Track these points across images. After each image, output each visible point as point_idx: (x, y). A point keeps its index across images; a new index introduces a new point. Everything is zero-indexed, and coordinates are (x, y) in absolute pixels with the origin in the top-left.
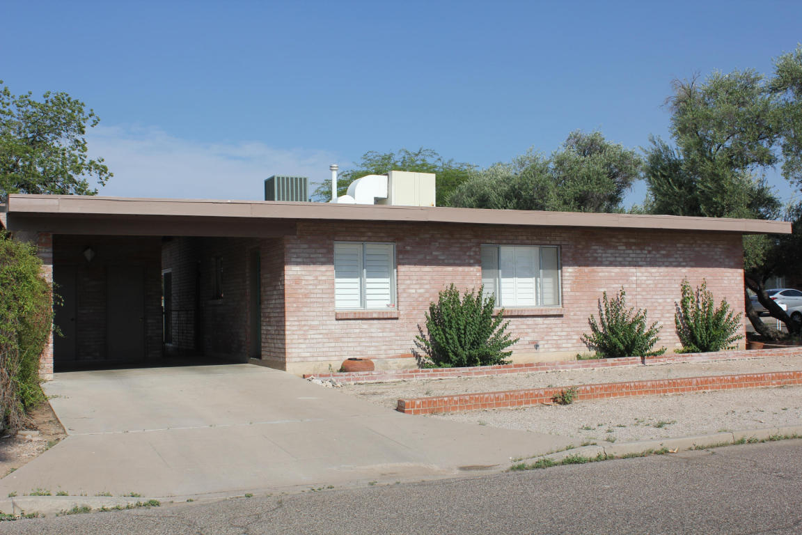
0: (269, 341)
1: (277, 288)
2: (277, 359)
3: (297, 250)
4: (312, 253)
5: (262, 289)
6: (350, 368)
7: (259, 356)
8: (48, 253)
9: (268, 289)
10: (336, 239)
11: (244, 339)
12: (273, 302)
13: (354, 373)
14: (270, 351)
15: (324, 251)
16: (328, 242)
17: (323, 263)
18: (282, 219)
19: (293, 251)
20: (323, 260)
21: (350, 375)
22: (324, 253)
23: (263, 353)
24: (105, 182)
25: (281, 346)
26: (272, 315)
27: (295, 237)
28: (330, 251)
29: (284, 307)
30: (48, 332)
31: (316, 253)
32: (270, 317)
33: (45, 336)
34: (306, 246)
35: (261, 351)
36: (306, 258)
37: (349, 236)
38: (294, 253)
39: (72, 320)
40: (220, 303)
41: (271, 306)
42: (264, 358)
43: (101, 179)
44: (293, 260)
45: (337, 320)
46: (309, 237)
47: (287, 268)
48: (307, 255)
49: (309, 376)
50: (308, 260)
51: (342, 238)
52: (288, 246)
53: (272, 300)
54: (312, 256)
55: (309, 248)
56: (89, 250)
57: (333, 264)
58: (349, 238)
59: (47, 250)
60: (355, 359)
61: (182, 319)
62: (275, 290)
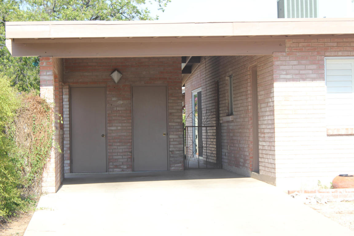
0: (265, 156)
1: (269, 104)
2: (270, 174)
3: (286, 67)
4: (301, 70)
5: (259, 106)
6: (340, 184)
7: (258, 171)
8: (49, 75)
9: (263, 105)
10: (327, 54)
11: (248, 154)
12: (266, 118)
13: (341, 190)
14: (265, 167)
15: (314, 67)
16: (318, 57)
17: (313, 79)
18: (271, 36)
19: (282, 67)
20: (314, 76)
21: (336, 192)
22: (314, 69)
23: (260, 168)
24: (164, 8)
25: (271, 161)
26: (266, 131)
27: (284, 54)
28: (321, 67)
29: (273, 124)
30: (50, 147)
31: (305, 69)
32: (264, 133)
33: (47, 152)
34: (295, 63)
35: (258, 166)
36: (296, 74)
37: (340, 51)
38: (283, 70)
39: (103, 136)
40: (231, 120)
41: (265, 122)
42: (261, 173)
43: (160, 6)
44: (282, 76)
45: (328, 135)
46: (298, 54)
47: (276, 84)
48: (297, 72)
49: (293, 192)
50: (298, 77)
51: (333, 54)
52: (277, 63)
53: (265, 116)
54: (301, 72)
55: (299, 64)
56: (116, 72)
57: (324, 80)
58: (340, 53)
59: (48, 73)
60: (347, 176)
61: (209, 134)
62: (267, 106)
